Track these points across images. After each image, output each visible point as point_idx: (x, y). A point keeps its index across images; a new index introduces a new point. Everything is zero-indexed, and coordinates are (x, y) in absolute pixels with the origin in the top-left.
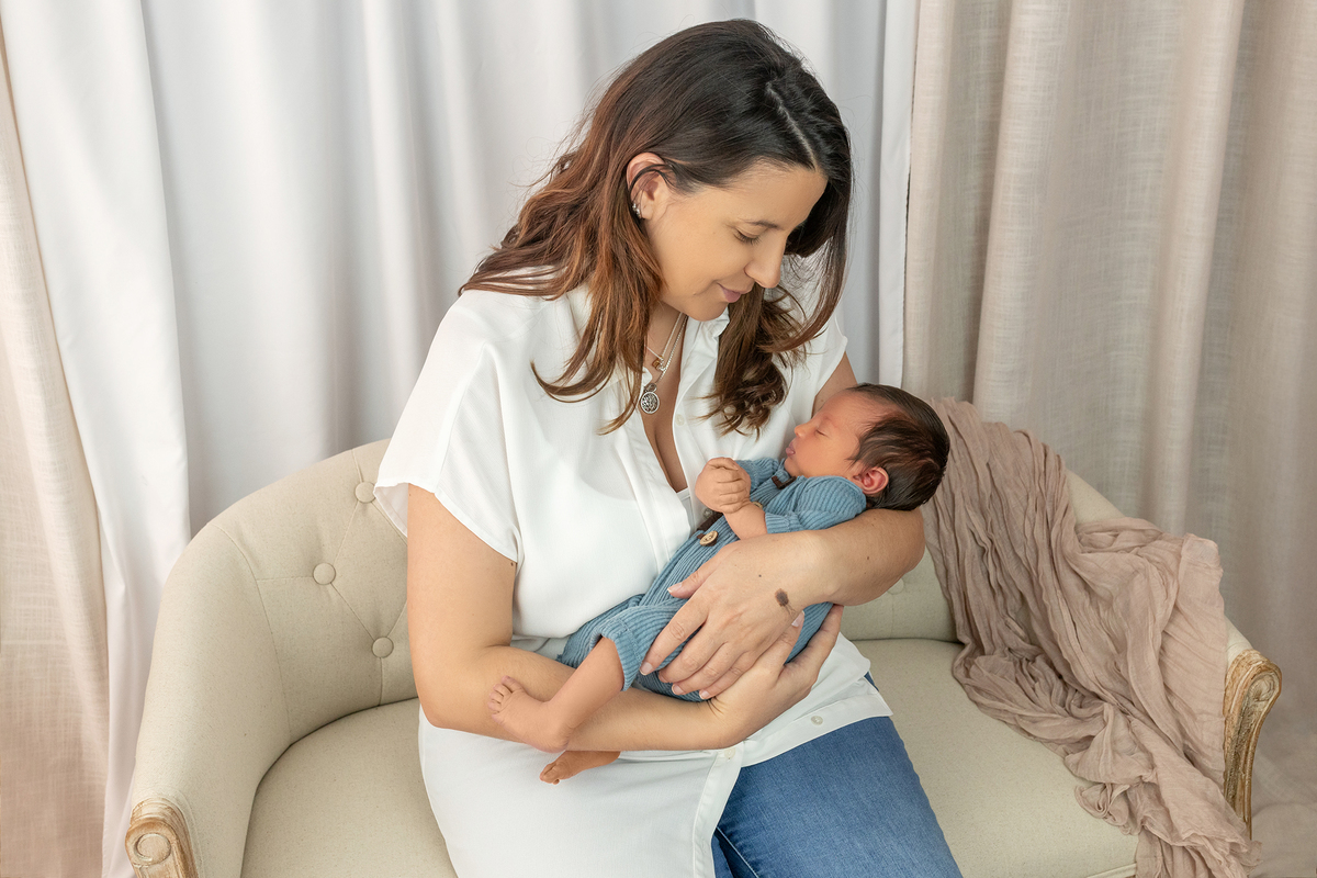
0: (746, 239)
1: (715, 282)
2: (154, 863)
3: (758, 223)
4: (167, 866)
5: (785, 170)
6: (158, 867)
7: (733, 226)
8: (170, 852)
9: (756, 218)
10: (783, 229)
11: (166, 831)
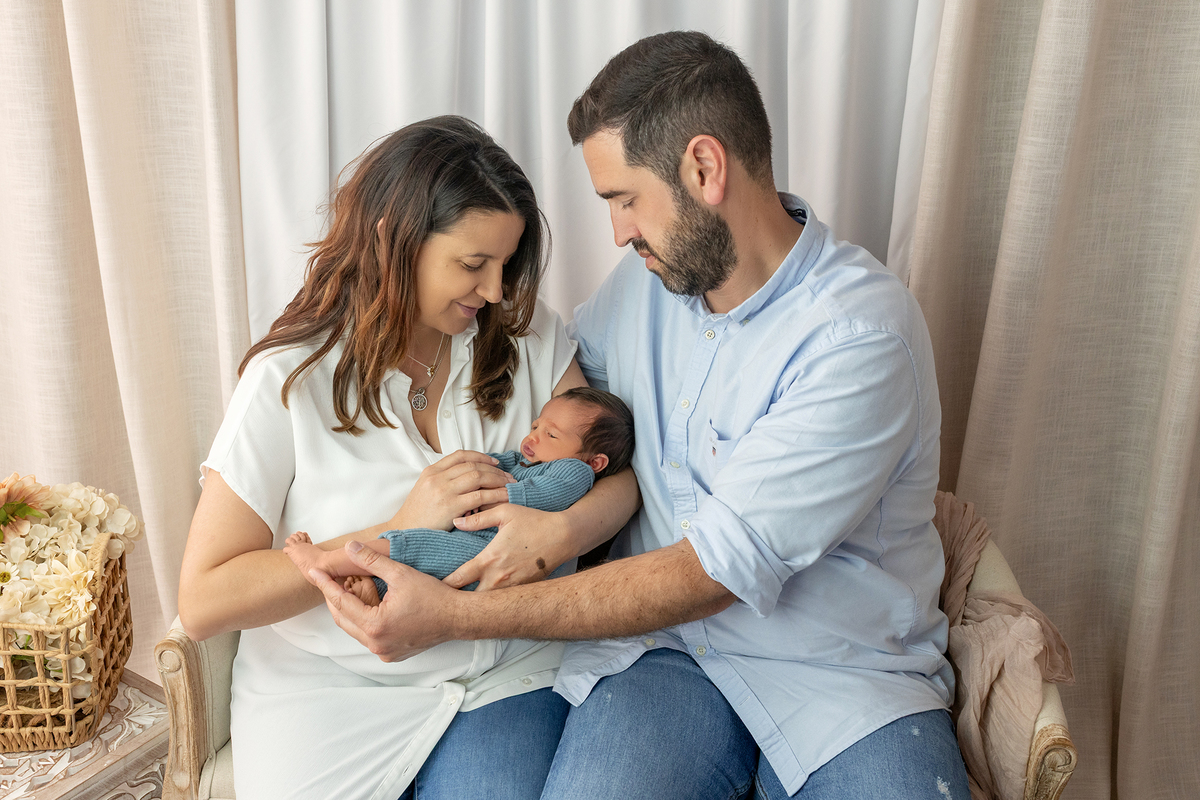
0: (471, 269)
1: (453, 302)
2: (170, 671)
3: (476, 256)
4: (178, 676)
5: (489, 215)
6: (173, 675)
7: (458, 261)
8: (180, 666)
9: (474, 252)
10: (497, 258)
11: (178, 651)
